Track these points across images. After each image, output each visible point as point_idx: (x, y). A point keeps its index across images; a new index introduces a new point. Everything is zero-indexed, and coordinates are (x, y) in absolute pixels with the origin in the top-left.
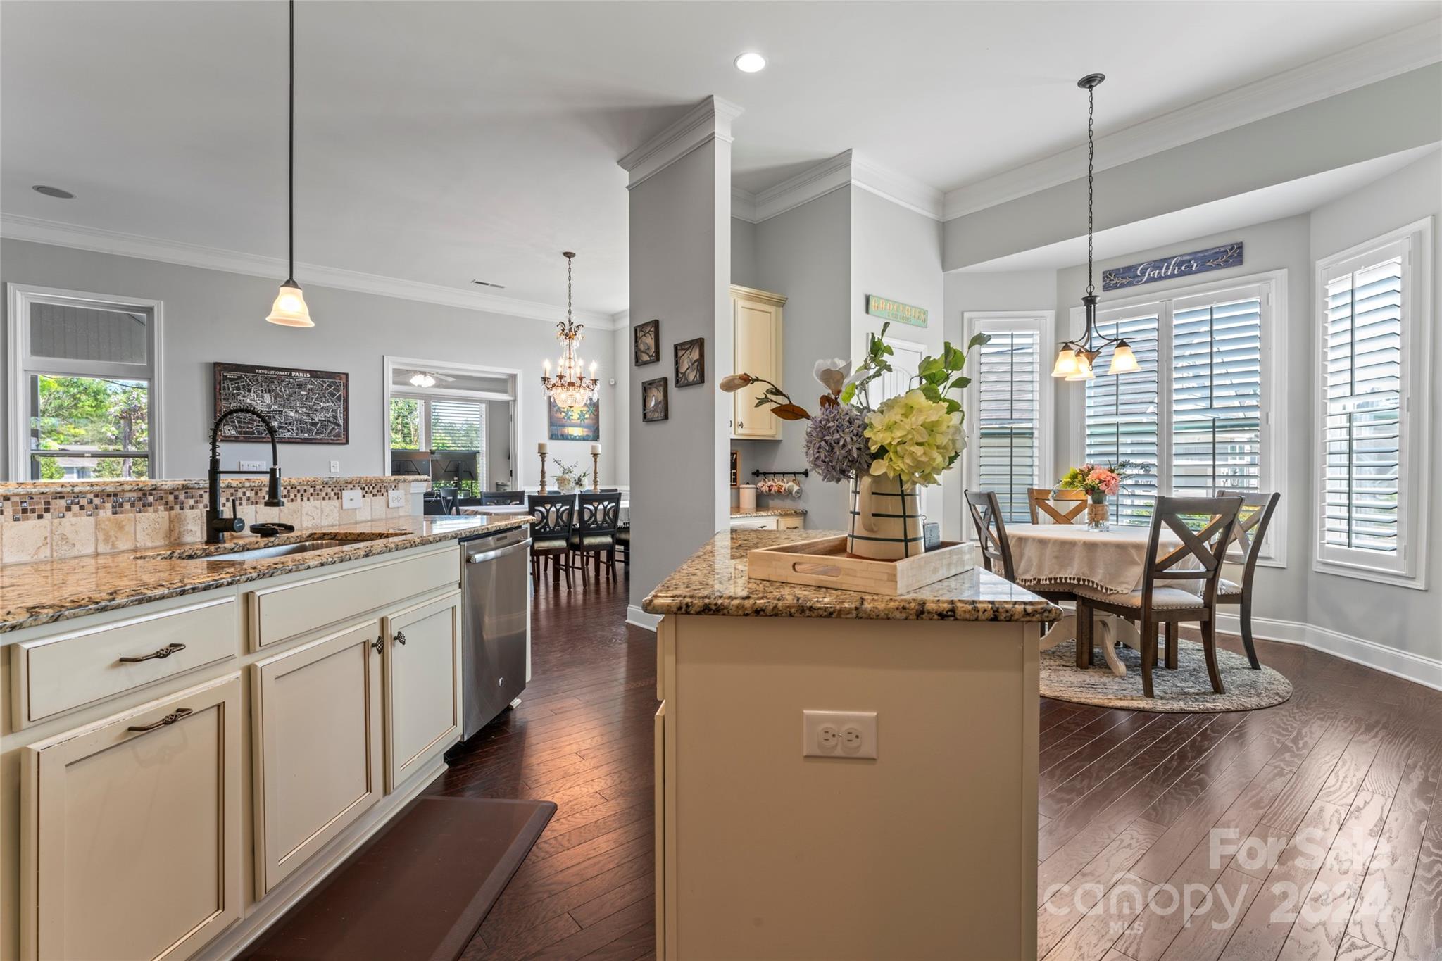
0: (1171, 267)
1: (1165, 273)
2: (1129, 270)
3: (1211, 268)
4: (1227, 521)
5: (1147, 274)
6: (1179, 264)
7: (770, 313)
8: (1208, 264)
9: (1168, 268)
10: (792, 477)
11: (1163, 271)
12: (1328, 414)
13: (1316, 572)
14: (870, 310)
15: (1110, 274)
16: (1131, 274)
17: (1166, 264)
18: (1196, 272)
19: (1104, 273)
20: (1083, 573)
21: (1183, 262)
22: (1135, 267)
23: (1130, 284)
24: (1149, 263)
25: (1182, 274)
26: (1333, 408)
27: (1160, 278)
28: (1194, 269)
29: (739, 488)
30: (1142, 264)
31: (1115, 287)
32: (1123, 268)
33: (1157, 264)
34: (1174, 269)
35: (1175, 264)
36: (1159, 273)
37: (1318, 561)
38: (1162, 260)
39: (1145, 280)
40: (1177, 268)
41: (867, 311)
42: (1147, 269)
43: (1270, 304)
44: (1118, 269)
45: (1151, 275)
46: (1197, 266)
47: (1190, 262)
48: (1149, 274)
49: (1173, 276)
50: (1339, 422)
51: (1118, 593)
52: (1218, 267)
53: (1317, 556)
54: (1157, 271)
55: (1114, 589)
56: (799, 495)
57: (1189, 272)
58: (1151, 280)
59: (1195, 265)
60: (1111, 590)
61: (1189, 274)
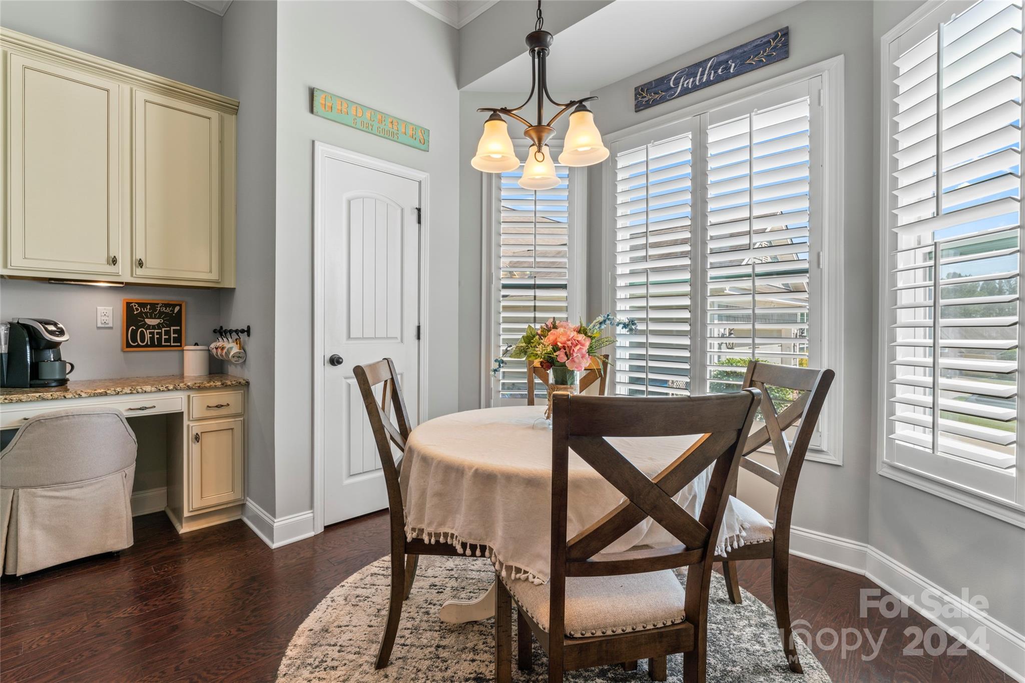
0: (706, 72)
1: (701, 79)
2: (662, 81)
3: (752, 68)
4: (722, 446)
5: (681, 84)
6: (715, 68)
7: (209, 118)
8: (748, 62)
9: (702, 74)
10: (235, 336)
11: (698, 78)
12: (899, 249)
13: (880, 475)
14: (315, 109)
15: (642, 90)
16: (664, 87)
17: (701, 69)
18: (735, 75)
19: (636, 89)
20: (470, 534)
21: (719, 64)
22: (667, 78)
23: (663, 100)
24: (683, 71)
25: (719, 79)
26: (906, 239)
27: (695, 88)
28: (732, 71)
29: (183, 350)
30: (676, 72)
31: (648, 105)
32: (654, 80)
33: (691, 71)
34: (709, 74)
35: (710, 67)
36: (693, 82)
37: (884, 462)
38: (696, 64)
39: (678, 91)
40: (713, 72)
41: (312, 110)
42: (681, 78)
43: (822, 104)
44: (650, 83)
45: (685, 86)
46: (735, 67)
47: (728, 62)
48: (683, 85)
49: (709, 83)
50: (913, 262)
51: (527, 579)
52: (760, 65)
53: (883, 454)
54: (691, 80)
55: (523, 568)
56: (241, 361)
57: (727, 77)
58: (686, 91)
59: (733, 65)
60: (518, 570)
61: (727, 79)
